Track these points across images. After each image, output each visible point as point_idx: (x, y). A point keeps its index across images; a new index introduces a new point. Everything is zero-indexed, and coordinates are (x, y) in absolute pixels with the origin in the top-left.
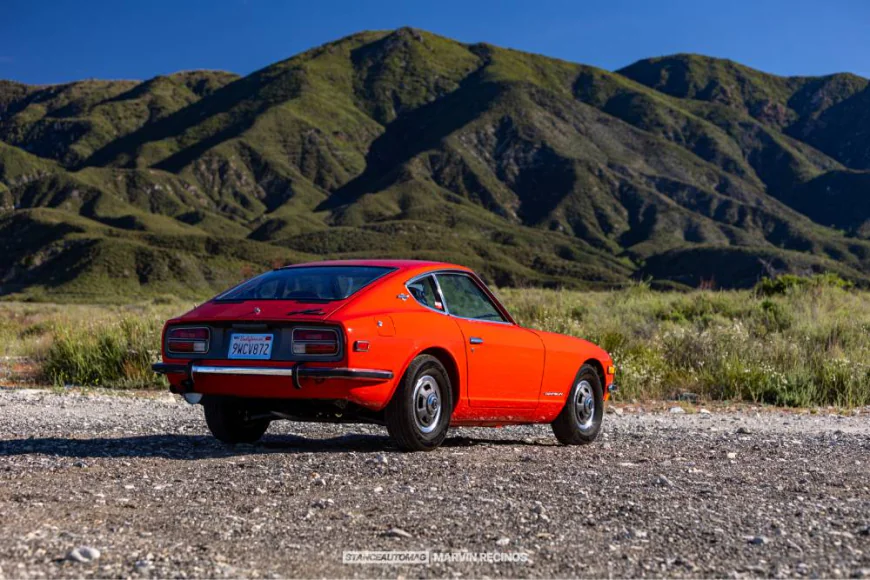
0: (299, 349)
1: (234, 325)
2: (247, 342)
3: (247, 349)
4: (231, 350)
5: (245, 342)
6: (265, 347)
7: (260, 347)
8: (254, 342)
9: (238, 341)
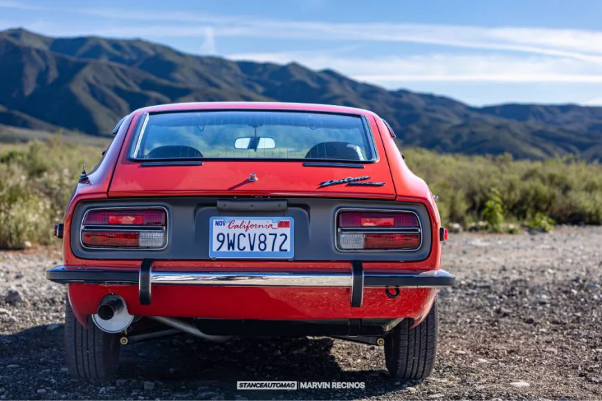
0: (351, 242)
1: (220, 204)
2: (242, 230)
3: (244, 242)
4: (215, 245)
5: (238, 231)
6: (280, 239)
7: (270, 239)
8: (259, 231)
9: (224, 229)
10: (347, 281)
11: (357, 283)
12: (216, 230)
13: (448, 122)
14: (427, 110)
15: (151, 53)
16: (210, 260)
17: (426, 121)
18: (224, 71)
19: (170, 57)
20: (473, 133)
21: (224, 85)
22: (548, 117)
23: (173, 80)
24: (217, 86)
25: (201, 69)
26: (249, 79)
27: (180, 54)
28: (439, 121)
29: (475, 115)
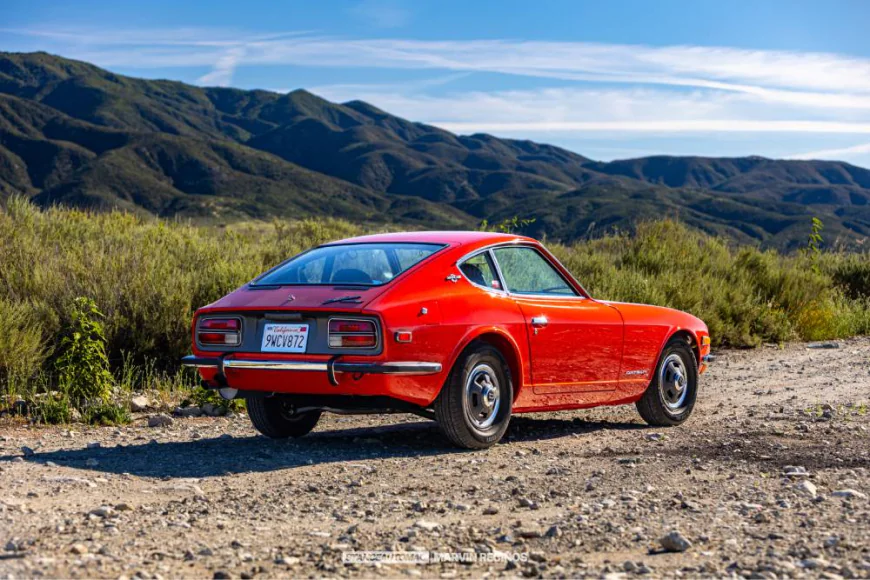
0: (336, 342)
1: (268, 315)
3: (281, 341)
4: (265, 342)
5: (279, 333)
6: (300, 339)
7: (295, 339)
8: (288, 333)
10: (324, 367)
11: (329, 368)
12: (267, 333)
13: (554, 188)
14: (520, 168)
15: (64, 75)
16: (261, 353)
17: (519, 187)
18: (185, 105)
19: (94, 83)
20: (596, 205)
21: (185, 129)
22: (718, 179)
23: (100, 121)
24: (173, 131)
25: (146, 101)
26: (224, 118)
27: (110, 77)
28: (542, 185)
29: (599, 176)
